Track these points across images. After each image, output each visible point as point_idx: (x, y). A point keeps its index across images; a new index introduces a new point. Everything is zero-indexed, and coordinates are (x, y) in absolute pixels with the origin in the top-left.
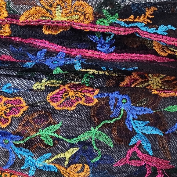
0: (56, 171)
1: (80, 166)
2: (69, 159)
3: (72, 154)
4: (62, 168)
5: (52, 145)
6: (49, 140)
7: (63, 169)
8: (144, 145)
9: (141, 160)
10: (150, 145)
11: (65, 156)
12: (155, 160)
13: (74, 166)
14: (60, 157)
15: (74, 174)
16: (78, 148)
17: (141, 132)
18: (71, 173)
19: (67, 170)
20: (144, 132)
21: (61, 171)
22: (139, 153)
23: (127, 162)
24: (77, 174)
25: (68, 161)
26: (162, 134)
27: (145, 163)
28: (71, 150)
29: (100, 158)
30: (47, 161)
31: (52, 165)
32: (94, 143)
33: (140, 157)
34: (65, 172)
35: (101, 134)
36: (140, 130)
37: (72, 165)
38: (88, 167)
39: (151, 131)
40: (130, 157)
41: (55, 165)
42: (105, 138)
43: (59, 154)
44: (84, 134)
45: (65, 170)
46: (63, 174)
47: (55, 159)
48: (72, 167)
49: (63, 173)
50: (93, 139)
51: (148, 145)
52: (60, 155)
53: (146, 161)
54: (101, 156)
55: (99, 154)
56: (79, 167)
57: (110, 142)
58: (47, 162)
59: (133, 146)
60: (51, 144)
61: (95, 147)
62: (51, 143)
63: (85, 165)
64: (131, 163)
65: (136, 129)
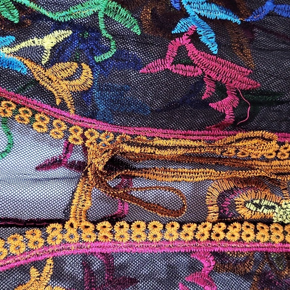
0: (24, 72)
1: (73, 67)
2: (50, 50)
3: (58, 42)
4: (35, 67)
5: (16, 22)
6: (12, 11)
7: (39, 68)
8: (201, 36)
9: (195, 66)
10: (213, 35)
11: (44, 44)
12: (223, 66)
13: (61, 65)
14: (33, 45)
15: (60, 82)
16: (70, 31)
17: (197, 13)
18: (54, 78)
19: (45, 71)
20: (203, 13)
21: (35, 73)
22: (191, 49)
23: (168, 66)
24: (67, 82)
25: (49, 55)
26: (238, 21)
27: (204, 73)
28: (56, 33)
29: (113, 53)
30: (5, 49)
31: (16, 59)
32: (103, 25)
33: (194, 58)
34: (42, 76)
35: (117, 8)
36: (196, 10)
37: (57, 64)
38: (89, 70)
39: (217, 13)
40: (173, 57)
41: (21, 60)
42: (125, 17)
43: (31, 40)
44: (82, 6)
45: (43, 71)
46: (38, 79)
47: (22, 47)
48: (57, 67)
49: (38, 77)
50: (101, 15)
51: (209, 36)
52: (34, 42)
53: (205, 67)
54: (115, 50)
55: (112, 47)
56: (70, 69)
57: (135, 24)
58: (4, 52)
59: (180, 35)
60: (15, 19)
61: (104, 33)
62: (15, 17)
63: (83, 64)
64: (175, 69)
65: (187, 7)
